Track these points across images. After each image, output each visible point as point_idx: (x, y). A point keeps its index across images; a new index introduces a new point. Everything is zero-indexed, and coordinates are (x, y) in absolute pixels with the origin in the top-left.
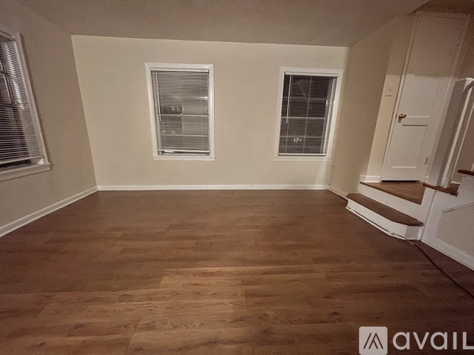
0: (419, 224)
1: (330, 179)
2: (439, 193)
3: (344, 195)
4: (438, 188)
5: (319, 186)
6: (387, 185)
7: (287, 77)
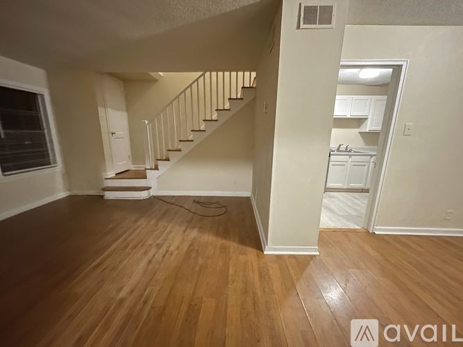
0: (149, 188)
2: (152, 171)
3: (93, 192)
4: (151, 169)
6: (120, 175)
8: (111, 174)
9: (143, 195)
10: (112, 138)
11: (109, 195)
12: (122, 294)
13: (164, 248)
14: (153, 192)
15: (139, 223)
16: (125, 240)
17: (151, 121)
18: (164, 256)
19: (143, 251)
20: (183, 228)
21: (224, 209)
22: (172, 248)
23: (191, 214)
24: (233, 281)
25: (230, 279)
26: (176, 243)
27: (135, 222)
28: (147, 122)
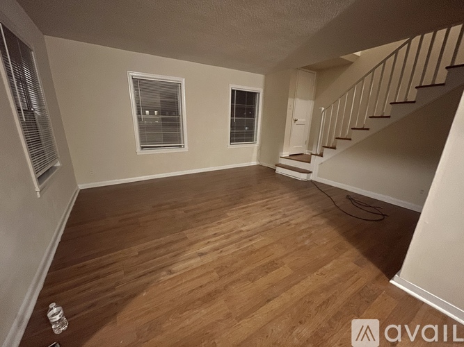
0: (311, 172)
1: (259, 158)
2: (317, 157)
3: (271, 166)
4: (316, 155)
5: (254, 163)
6: (292, 156)
7: (233, 91)
8: (286, 154)
9: (303, 177)
10: (294, 125)
11: (280, 170)
12: (243, 229)
13: (287, 219)
14: (312, 177)
15: (284, 195)
16: (267, 202)
17: (328, 108)
18: (281, 224)
19: (272, 213)
20: (315, 213)
21: (381, 217)
22: (293, 222)
23: (334, 206)
24: (322, 274)
25: (320, 270)
26: (299, 220)
27: (282, 194)
28: (323, 109)
